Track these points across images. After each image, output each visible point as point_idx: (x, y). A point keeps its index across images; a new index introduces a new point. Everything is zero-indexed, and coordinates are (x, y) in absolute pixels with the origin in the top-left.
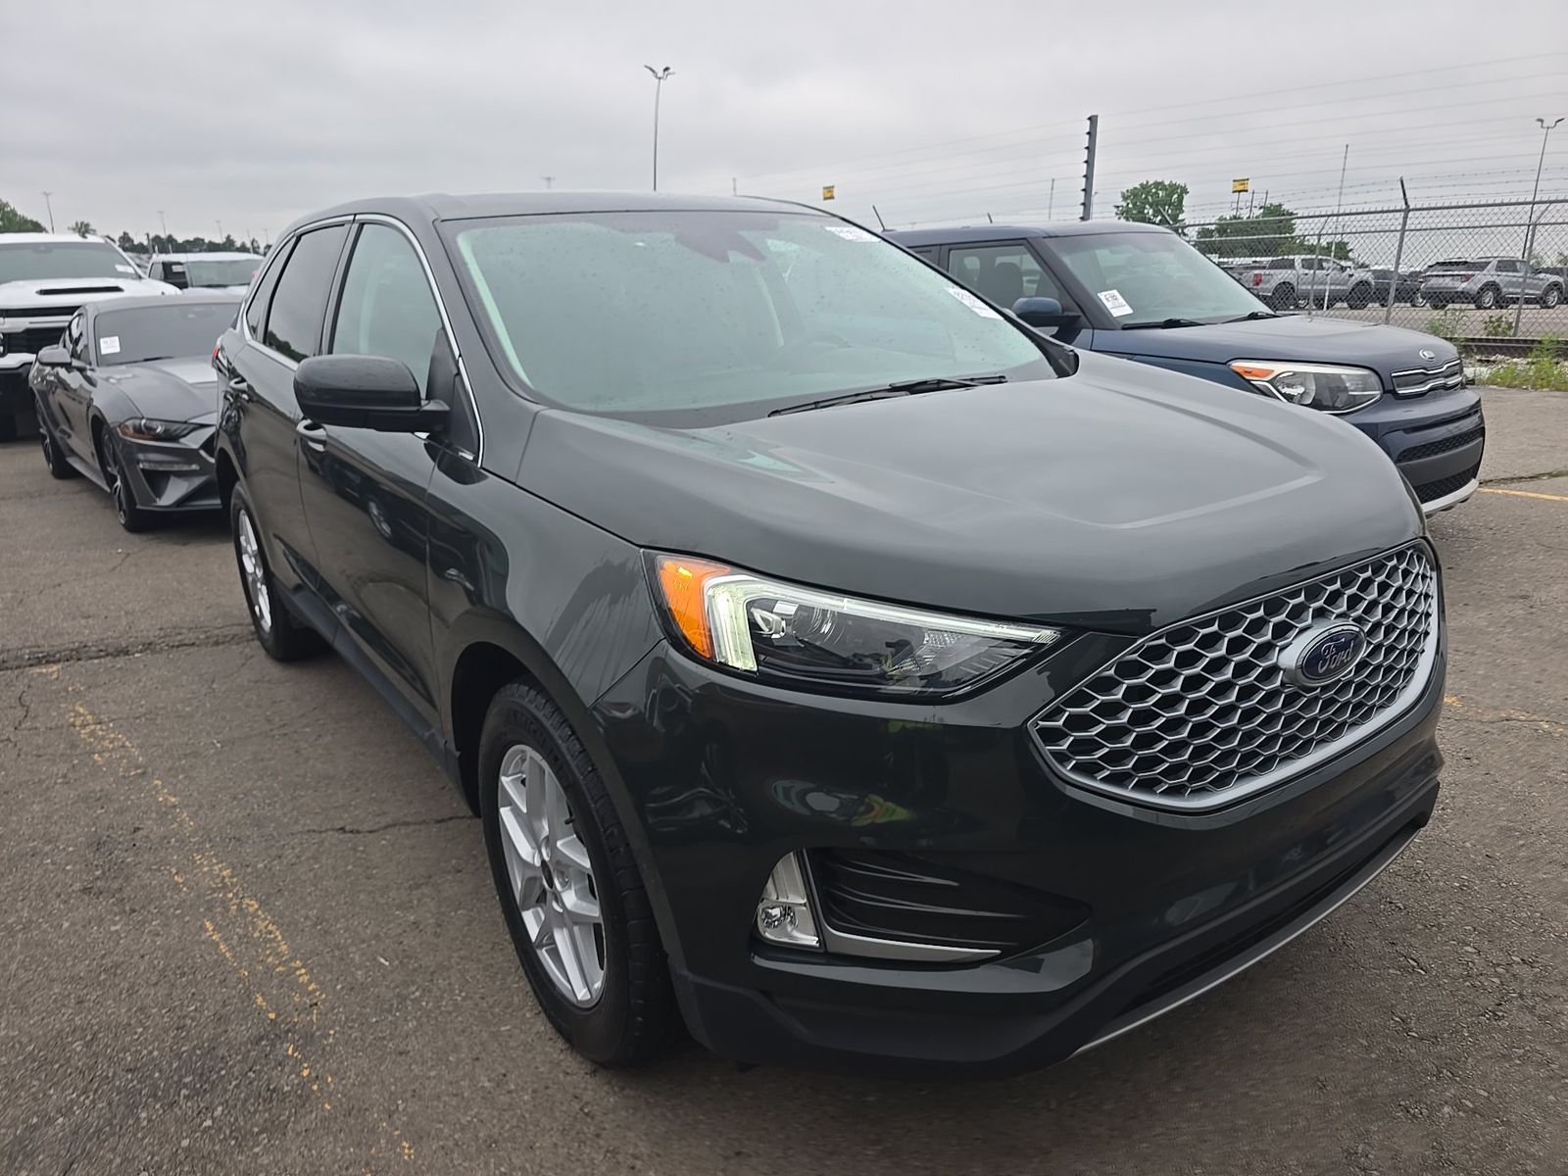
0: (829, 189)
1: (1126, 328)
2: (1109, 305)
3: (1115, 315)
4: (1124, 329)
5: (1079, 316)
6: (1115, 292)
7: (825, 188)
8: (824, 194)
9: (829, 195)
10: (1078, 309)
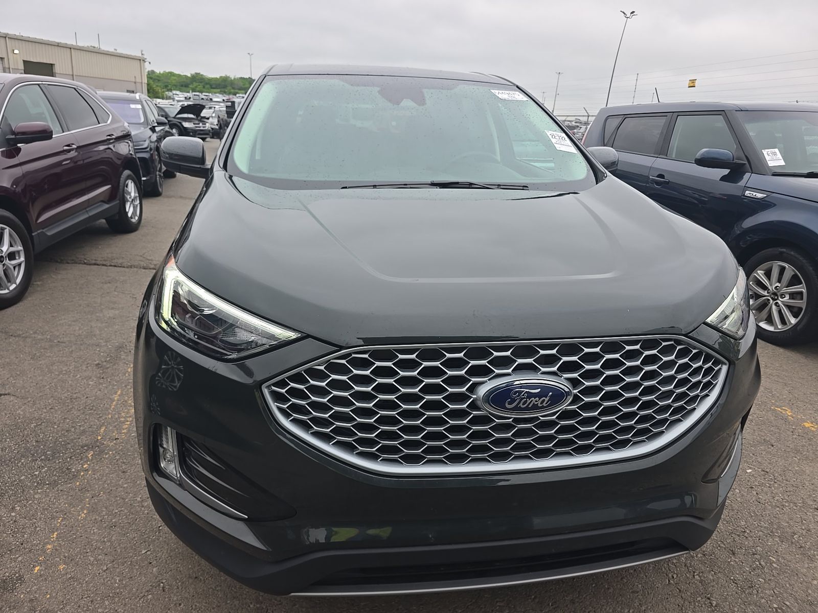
0: (693, 81)
1: (775, 174)
2: (767, 158)
3: (770, 165)
4: (773, 175)
5: (745, 164)
6: (776, 150)
7: (690, 80)
8: (689, 84)
9: (692, 85)
10: (746, 160)
